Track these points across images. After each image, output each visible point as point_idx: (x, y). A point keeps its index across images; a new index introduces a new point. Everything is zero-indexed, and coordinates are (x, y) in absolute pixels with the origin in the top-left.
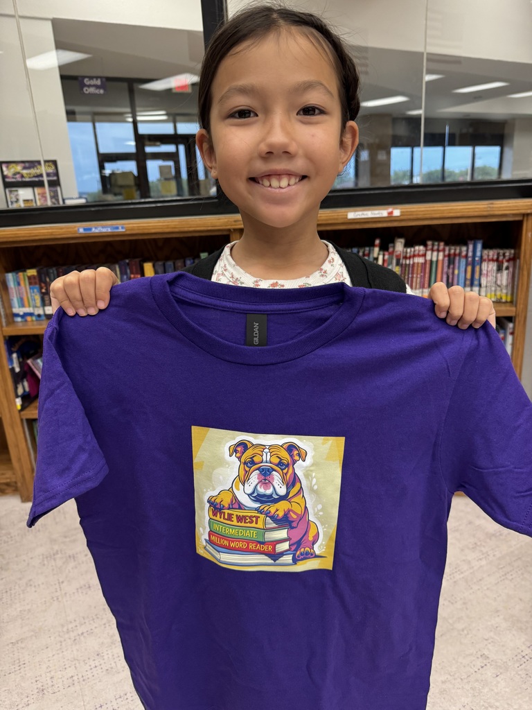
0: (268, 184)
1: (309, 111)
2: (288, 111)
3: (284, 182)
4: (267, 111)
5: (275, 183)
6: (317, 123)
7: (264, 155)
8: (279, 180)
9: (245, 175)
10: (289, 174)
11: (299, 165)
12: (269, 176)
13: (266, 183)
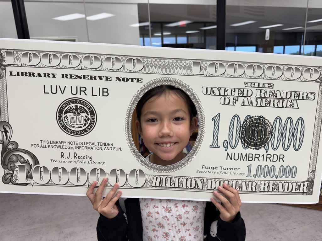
0: (162, 146)
1: (177, 119)
2: (169, 120)
3: (168, 145)
4: (162, 120)
5: (165, 145)
6: (181, 124)
7: (160, 136)
8: (167, 145)
9: (154, 142)
10: (170, 143)
11: (174, 139)
12: (163, 143)
13: (162, 145)
